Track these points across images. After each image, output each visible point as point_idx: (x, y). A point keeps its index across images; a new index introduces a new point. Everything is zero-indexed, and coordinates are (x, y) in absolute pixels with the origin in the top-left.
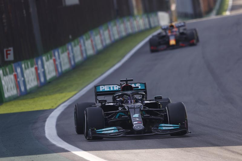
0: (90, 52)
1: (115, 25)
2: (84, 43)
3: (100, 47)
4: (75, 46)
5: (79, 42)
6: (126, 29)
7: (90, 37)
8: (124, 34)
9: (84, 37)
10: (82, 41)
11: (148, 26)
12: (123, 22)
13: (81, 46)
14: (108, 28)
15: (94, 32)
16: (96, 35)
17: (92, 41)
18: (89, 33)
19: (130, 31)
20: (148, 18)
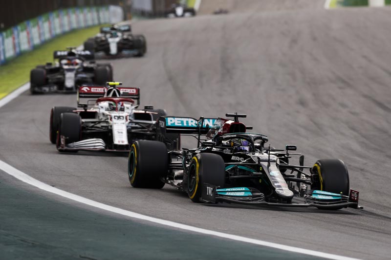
0: (25, 47)
1: (58, 16)
2: (18, 35)
3: (37, 41)
4: (7, 37)
5: (12, 33)
6: (70, 23)
7: (26, 29)
8: (67, 28)
9: (19, 28)
10: (16, 32)
11: (96, 22)
12: (67, 14)
13: (14, 39)
14: (48, 19)
15: (31, 23)
16: (34, 26)
17: (28, 33)
18: (25, 23)
19: (75, 25)
20: (98, 11)
